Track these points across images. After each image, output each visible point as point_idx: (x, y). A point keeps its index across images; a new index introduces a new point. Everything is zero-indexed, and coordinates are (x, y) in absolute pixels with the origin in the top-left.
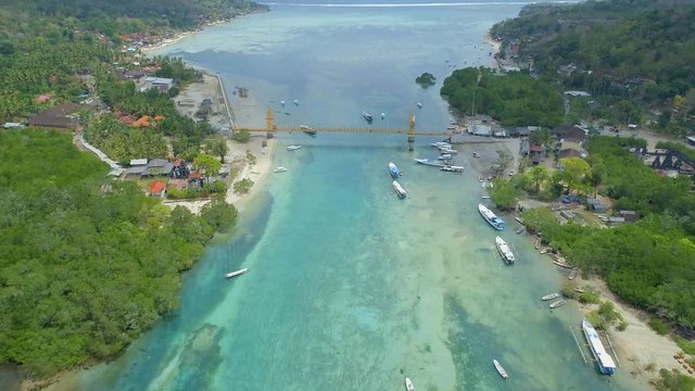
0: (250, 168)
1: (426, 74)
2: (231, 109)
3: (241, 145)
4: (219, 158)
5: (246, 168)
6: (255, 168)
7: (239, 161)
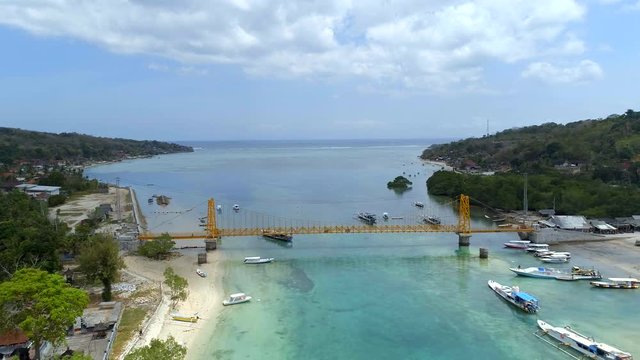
0: (173, 307)
1: (401, 178)
2: (142, 217)
3: (154, 263)
4: (99, 290)
5: (164, 308)
6: (185, 309)
7: (147, 293)
